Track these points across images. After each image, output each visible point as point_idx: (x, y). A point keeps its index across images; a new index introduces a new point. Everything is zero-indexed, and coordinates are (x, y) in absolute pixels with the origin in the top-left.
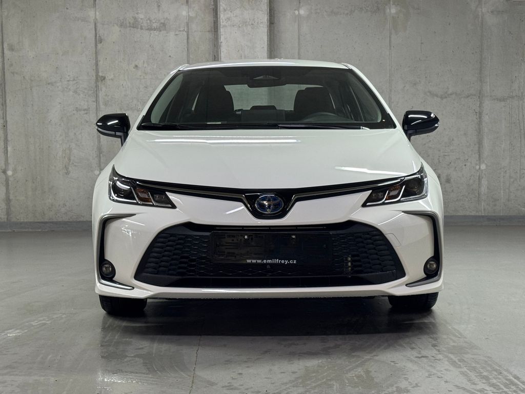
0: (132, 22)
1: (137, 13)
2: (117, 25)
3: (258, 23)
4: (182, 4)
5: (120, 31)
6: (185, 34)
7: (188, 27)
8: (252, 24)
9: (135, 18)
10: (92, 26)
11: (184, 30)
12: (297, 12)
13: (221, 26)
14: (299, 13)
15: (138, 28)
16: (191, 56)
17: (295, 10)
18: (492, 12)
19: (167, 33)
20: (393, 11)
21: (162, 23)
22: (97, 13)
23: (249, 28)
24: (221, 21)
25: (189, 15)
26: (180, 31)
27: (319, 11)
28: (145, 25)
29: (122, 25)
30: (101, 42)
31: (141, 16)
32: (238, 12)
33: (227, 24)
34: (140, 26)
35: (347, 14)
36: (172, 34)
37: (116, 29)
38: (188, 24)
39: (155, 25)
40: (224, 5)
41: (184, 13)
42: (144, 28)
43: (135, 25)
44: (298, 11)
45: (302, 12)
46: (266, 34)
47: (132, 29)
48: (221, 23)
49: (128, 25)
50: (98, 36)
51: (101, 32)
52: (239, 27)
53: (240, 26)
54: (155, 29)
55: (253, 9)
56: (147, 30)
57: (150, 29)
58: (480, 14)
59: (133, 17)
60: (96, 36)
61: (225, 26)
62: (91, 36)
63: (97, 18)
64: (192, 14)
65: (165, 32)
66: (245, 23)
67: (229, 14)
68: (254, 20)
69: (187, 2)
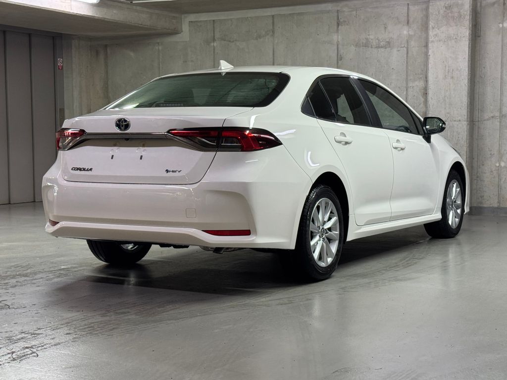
0: (364, 42)
1: (369, 35)
2: (353, 45)
3: (461, 37)
4: (404, 25)
5: (355, 50)
6: (405, 49)
7: (408, 45)
8: (456, 38)
9: (367, 39)
10: (335, 47)
11: (404, 47)
12: (501, 25)
13: (430, 42)
14: (503, 26)
15: (368, 47)
16: (409, 68)
17: (500, 23)
19: (391, 50)
21: (387, 42)
22: (339, 37)
23: (453, 41)
24: (430, 37)
25: (409, 34)
26: (401, 47)
28: (375, 44)
29: (357, 45)
30: (341, 60)
31: (372, 37)
32: (444, 28)
33: (434, 40)
34: (370, 46)
36: (395, 50)
37: (353, 48)
38: (407, 42)
39: (382, 44)
40: (432, 24)
41: (405, 32)
42: (373, 46)
43: (367, 45)
44: (503, 24)
45: (506, 25)
46: (468, 46)
47: (364, 47)
48: (430, 39)
49: (361, 45)
50: (339, 55)
51: (341, 51)
52: (445, 42)
53: (446, 40)
54: (382, 47)
55: (457, 26)
56: (376, 48)
57: (378, 47)
59: (365, 38)
60: (338, 55)
61: (433, 42)
62: (334, 55)
63: (339, 40)
64: (411, 33)
65: (390, 49)
66: (449, 38)
67: (436, 31)
68: (457, 34)
69: (408, 23)
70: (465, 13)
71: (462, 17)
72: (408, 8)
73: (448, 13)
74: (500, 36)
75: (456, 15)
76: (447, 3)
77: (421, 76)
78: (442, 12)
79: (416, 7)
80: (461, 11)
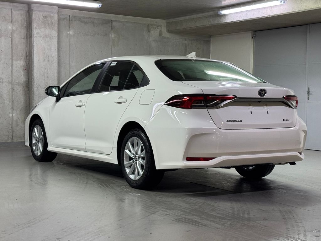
3: (53, 36)
4: (9, 22)
6: (10, 39)
7: (12, 35)
8: (50, 37)
11: (10, 37)
12: (68, 32)
13: (34, 37)
14: (69, 33)
16: (13, 51)
17: (68, 31)
18: (154, 41)
20: (113, 36)
24: (34, 34)
25: (12, 29)
26: (7, 37)
27: (79, 33)
32: (43, 30)
33: (37, 36)
35: (92, 36)
36: (3, 38)
40: (35, 26)
41: (10, 27)
44: (69, 32)
45: (71, 33)
46: (57, 42)
48: (34, 35)
52: (43, 38)
53: (44, 37)
55: (50, 29)
58: (149, 41)
61: (36, 37)
64: (14, 28)
66: (46, 36)
67: (38, 31)
68: (51, 35)
69: (12, 21)
70: (55, 22)
71: (54, 24)
72: (12, 12)
73: (45, 21)
74: (68, 39)
75: (50, 22)
76: (44, 14)
77: (22, 57)
78: (41, 19)
79: (17, 12)
80: (53, 20)
